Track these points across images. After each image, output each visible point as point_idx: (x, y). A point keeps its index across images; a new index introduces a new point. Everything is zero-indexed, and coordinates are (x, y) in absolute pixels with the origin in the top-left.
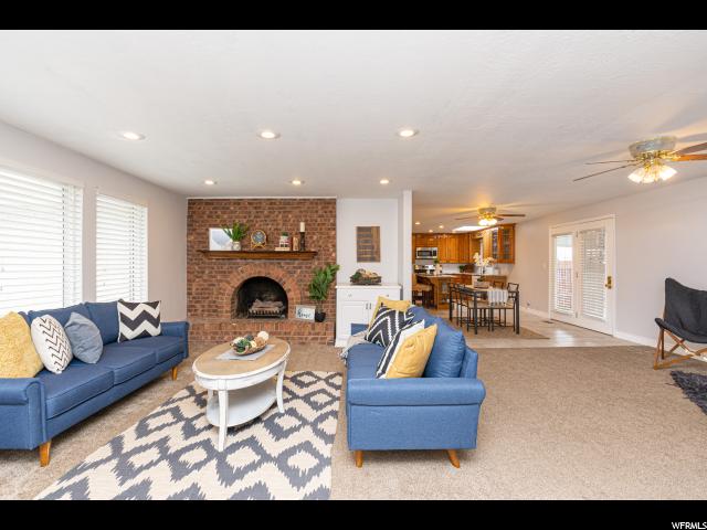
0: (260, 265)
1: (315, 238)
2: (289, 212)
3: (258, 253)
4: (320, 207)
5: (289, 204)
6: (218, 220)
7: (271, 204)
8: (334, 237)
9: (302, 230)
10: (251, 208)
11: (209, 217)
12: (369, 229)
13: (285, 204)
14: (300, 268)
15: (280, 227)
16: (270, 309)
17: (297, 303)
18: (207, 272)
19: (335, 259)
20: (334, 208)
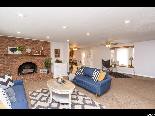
0: (29, 59)
1: (45, 51)
2: (38, 44)
3: (28, 55)
4: (46, 43)
5: (37, 42)
6: (11, 44)
7: (31, 41)
8: (50, 51)
9: (42, 49)
10: (24, 41)
11: (6, 42)
12: (58, 50)
13: (36, 41)
14: (41, 59)
15: (35, 48)
16: (30, 71)
17: (41, 69)
18: (6, 62)
19: (50, 57)
20: (50, 44)
